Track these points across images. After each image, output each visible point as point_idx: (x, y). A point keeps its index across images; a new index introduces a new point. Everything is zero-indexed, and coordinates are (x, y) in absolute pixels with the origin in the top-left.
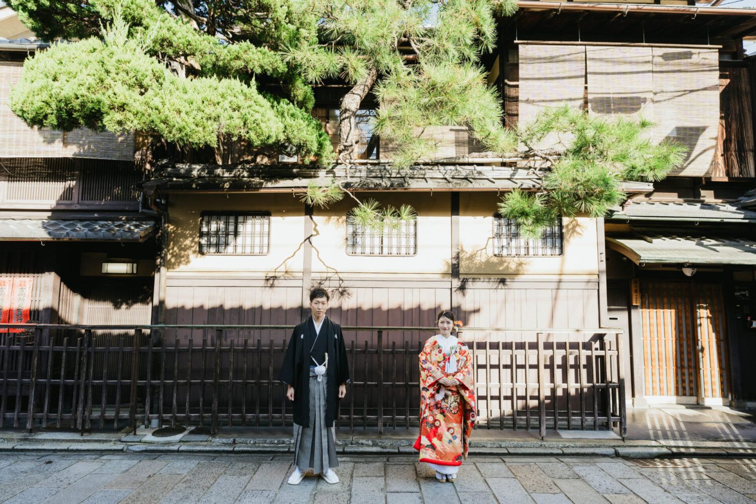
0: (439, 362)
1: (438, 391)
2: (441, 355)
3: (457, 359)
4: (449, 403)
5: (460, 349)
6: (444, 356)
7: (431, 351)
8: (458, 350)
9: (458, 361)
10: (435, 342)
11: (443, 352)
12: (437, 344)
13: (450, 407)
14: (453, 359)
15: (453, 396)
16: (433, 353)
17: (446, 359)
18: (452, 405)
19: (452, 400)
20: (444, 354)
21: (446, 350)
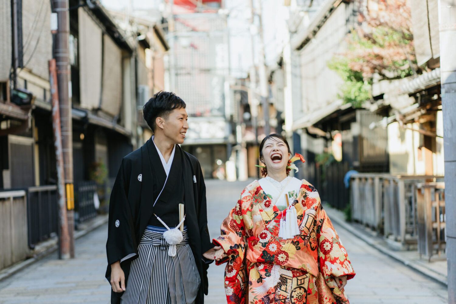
0: (268, 222)
1: (268, 272)
2: (270, 210)
3: (300, 213)
4: (289, 291)
5: (305, 197)
6: (275, 209)
7: (252, 206)
8: (300, 198)
9: (301, 217)
10: (258, 189)
11: (272, 204)
12: (261, 192)
13: (292, 297)
14: (292, 214)
15: (295, 279)
16: (256, 208)
17: (280, 215)
18: (294, 294)
19: (295, 285)
20: (275, 208)
21: (279, 201)
